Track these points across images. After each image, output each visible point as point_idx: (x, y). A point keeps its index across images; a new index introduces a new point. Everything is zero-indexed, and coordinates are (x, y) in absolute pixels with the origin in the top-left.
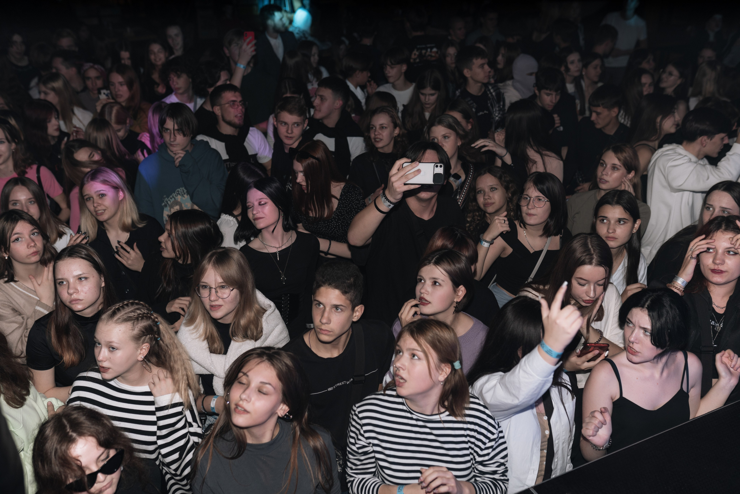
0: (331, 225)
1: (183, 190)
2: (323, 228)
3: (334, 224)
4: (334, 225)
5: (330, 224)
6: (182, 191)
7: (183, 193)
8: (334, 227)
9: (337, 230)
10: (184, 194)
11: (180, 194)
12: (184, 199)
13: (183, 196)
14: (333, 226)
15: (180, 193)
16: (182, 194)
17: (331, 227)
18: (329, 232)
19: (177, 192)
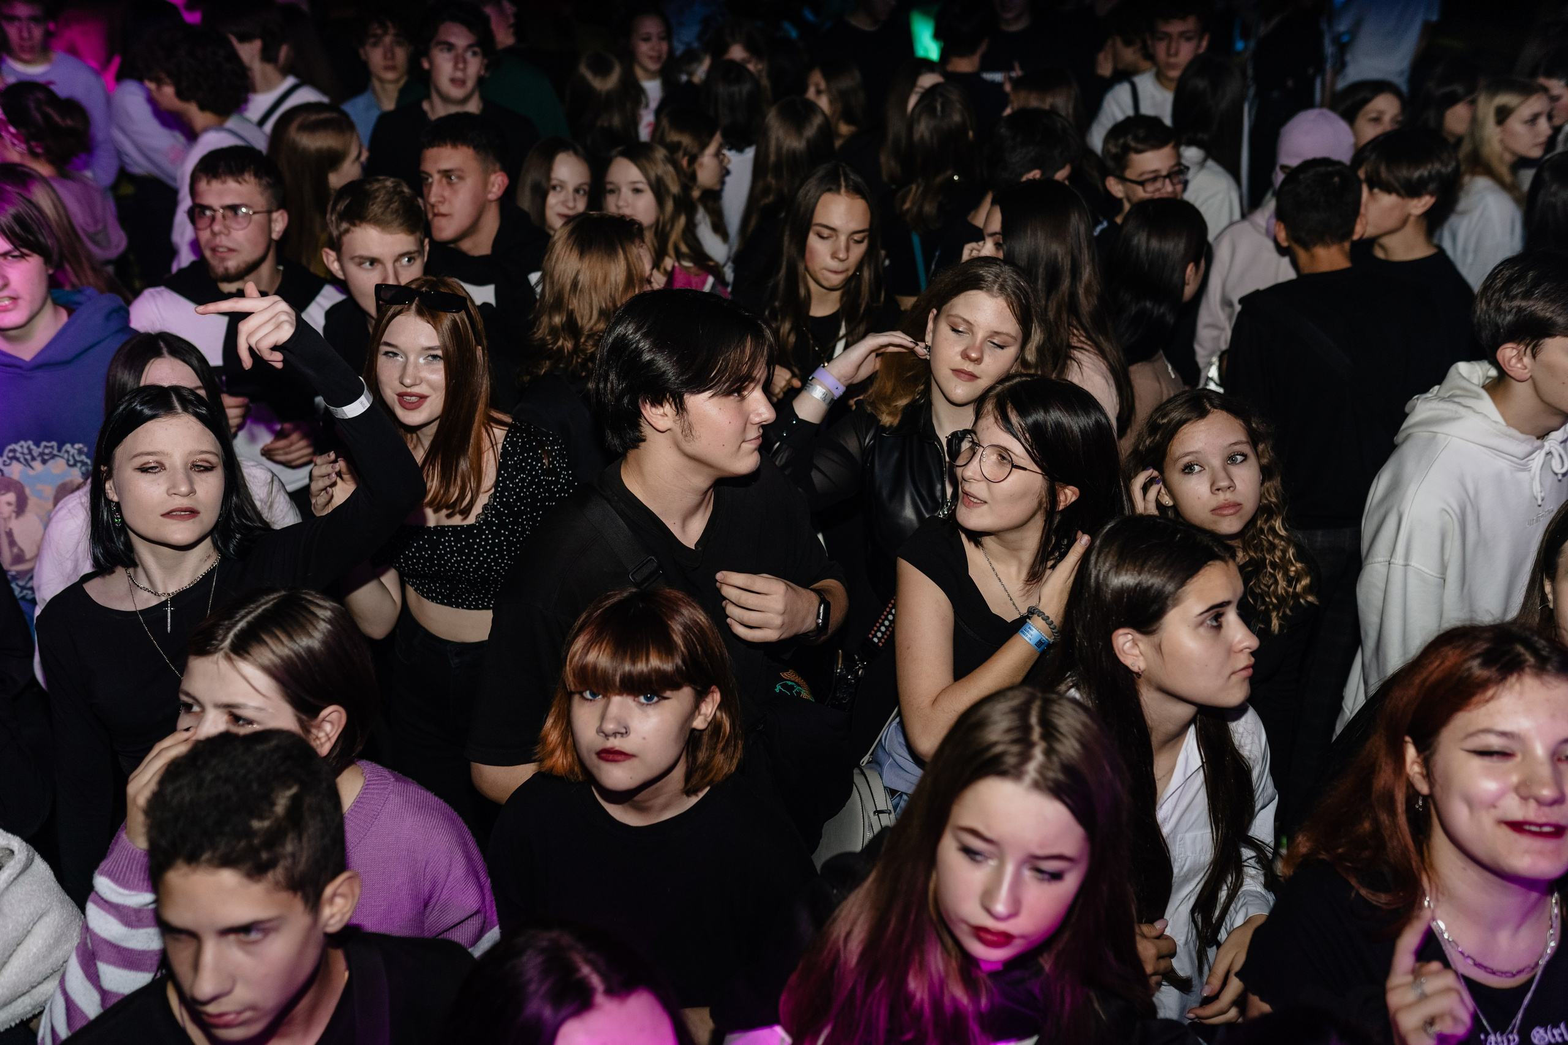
0: (479, 544)
1: (29, 448)
2: (452, 556)
3: (487, 539)
4: (487, 544)
5: (475, 542)
6: (26, 451)
7: (28, 457)
8: (485, 550)
9: (495, 560)
10: (33, 459)
11: (18, 459)
12: (31, 472)
13: (27, 463)
14: (484, 547)
15: (18, 455)
16: (26, 460)
17: (477, 550)
18: (470, 566)
19: (11, 455)
